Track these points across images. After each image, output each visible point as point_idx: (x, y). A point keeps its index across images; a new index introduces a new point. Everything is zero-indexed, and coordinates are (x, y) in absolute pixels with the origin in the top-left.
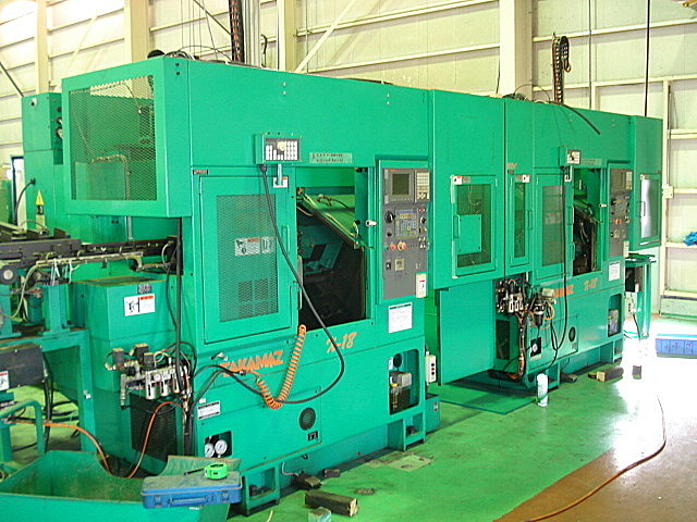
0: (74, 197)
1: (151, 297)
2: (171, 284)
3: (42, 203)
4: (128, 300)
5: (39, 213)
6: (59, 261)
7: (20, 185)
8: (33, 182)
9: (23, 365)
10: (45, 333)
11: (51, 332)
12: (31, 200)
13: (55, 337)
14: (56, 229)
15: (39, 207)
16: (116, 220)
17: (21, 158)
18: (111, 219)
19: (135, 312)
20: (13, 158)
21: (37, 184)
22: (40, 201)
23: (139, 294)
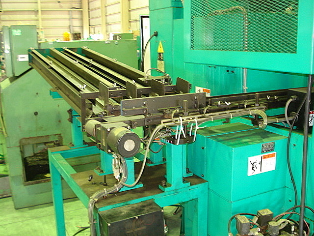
0: (192, 48)
1: (273, 155)
2: (292, 142)
3: (162, 51)
4: (252, 159)
5: (160, 59)
6: (185, 118)
7: (147, 38)
8: (156, 35)
9: (144, 227)
10: (166, 189)
11: (173, 187)
12: (154, 48)
13: (176, 191)
14: (178, 79)
15: (160, 54)
16: (231, 70)
17: (148, 17)
18: (225, 69)
19: (257, 171)
20: (142, 17)
21: (159, 36)
22: (160, 50)
23: (263, 152)
